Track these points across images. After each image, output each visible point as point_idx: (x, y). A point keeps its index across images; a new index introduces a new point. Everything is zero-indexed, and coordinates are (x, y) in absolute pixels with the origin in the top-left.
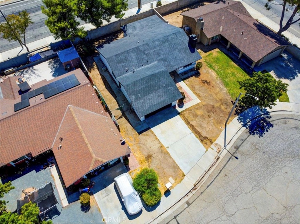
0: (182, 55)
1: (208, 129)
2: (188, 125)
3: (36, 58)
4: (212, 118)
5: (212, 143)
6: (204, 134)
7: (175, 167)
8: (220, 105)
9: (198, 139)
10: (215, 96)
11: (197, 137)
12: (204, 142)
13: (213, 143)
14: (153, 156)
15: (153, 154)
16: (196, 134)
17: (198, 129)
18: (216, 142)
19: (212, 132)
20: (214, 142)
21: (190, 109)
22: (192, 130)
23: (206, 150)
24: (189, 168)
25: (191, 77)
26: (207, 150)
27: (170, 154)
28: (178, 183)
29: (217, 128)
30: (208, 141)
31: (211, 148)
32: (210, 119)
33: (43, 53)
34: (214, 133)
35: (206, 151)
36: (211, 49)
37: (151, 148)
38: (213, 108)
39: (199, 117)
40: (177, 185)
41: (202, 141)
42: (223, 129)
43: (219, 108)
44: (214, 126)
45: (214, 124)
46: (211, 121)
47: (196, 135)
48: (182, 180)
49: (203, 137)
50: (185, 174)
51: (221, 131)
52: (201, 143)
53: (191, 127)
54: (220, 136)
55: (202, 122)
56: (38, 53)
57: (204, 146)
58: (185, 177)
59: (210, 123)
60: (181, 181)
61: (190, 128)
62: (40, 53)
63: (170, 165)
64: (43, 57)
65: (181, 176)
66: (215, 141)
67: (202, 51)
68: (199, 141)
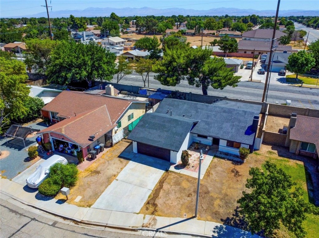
0: (232, 130)
1: (170, 202)
2: (159, 183)
3: (143, 93)
4: (189, 199)
5: (153, 213)
6: (159, 202)
7: (96, 195)
8: (217, 198)
9: (148, 199)
10: (225, 187)
11: (149, 197)
12: (147, 206)
13: (153, 216)
14: (100, 174)
15: (102, 174)
16: (154, 194)
17: (161, 193)
18: (157, 217)
19: (169, 207)
20: (155, 215)
21: (182, 175)
22: (155, 189)
23: (138, 212)
24: (102, 206)
25: (226, 159)
26: (138, 214)
27: (110, 185)
28: (77, 205)
29: (181, 210)
30: (151, 209)
31: (145, 215)
32: (186, 198)
33: (150, 91)
34: (169, 210)
35: (136, 213)
36: (292, 158)
37: (108, 169)
38: (206, 193)
39: (179, 187)
40: (74, 205)
41: (148, 203)
42: (184, 217)
43: (212, 199)
44: (180, 206)
45: (182, 205)
46: (185, 199)
47: (152, 195)
48: (83, 206)
49: (154, 202)
50: (92, 207)
51: (180, 216)
52: (145, 203)
53: (159, 187)
54: (171, 218)
55: (175, 192)
56: (146, 90)
57: (142, 208)
58: (88, 208)
59: (180, 200)
60: (81, 206)
61: (157, 186)
62: (148, 90)
63: (96, 191)
64: (148, 94)
65: (87, 204)
66: (159, 215)
67: (278, 153)
68: (145, 201)
